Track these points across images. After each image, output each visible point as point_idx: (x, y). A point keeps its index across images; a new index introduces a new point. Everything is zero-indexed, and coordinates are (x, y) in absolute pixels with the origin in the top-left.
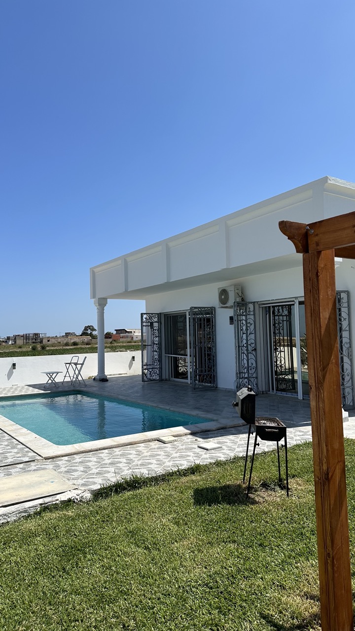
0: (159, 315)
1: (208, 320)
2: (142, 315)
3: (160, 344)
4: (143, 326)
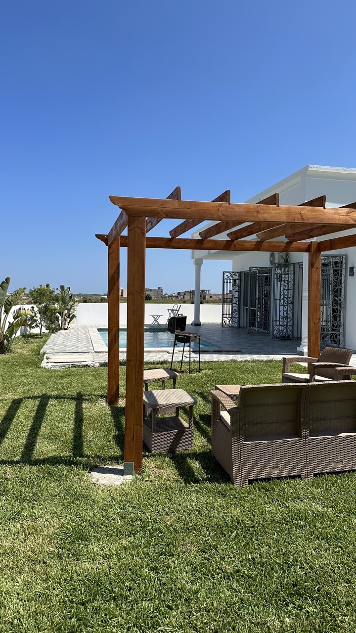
0: (240, 273)
1: (266, 278)
2: (224, 272)
3: (239, 297)
4: (224, 282)
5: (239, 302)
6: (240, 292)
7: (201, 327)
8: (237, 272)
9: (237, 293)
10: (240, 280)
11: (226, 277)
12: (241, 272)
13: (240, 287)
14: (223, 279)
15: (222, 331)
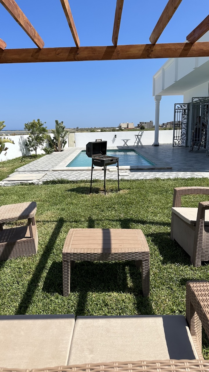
3: (187, 123)
4: (175, 112)
5: (187, 127)
6: (188, 119)
7: (160, 147)
8: (186, 104)
9: (186, 120)
10: (189, 110)
11: (177, 108)
12: (189, 103)
13: (188, 115)
14: (175, 110)
15: (173, 149)
